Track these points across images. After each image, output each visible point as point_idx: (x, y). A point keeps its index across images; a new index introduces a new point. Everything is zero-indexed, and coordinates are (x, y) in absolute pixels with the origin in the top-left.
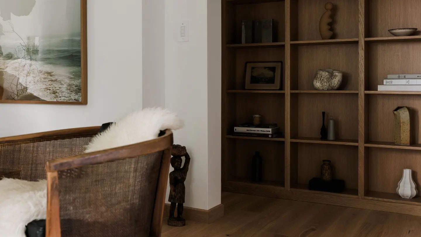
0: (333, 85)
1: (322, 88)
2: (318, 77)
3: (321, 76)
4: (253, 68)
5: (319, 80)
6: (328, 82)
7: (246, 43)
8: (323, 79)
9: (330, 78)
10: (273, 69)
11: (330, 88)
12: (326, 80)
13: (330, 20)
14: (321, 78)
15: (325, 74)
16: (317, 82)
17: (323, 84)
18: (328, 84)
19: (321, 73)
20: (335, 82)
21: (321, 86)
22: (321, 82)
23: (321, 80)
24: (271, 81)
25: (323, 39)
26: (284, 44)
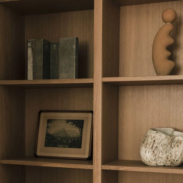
0: (173, 158)
1: (155, 162)
2: (149, 143)
3: (154, 141)
4: (49, 121)
5: (151, 147)
6: (164, 152)
7: (34, 78)
8: (157, 147)
9: (169, 146)
10: (80, 124)
11: (169, 163)
12: (161, 148)
13: (171, 41)
14: (153, 145)
15: (160, 138)
16: (147, 152)
17: (157, 156)
18: (165, 156)
19: (153, 135)
20: (177, 153)
21: (153, 159)
22: (154, 152)
23: (154, 148)
24: (77, 143)
25: (158, 74)
26: (92, 82)
